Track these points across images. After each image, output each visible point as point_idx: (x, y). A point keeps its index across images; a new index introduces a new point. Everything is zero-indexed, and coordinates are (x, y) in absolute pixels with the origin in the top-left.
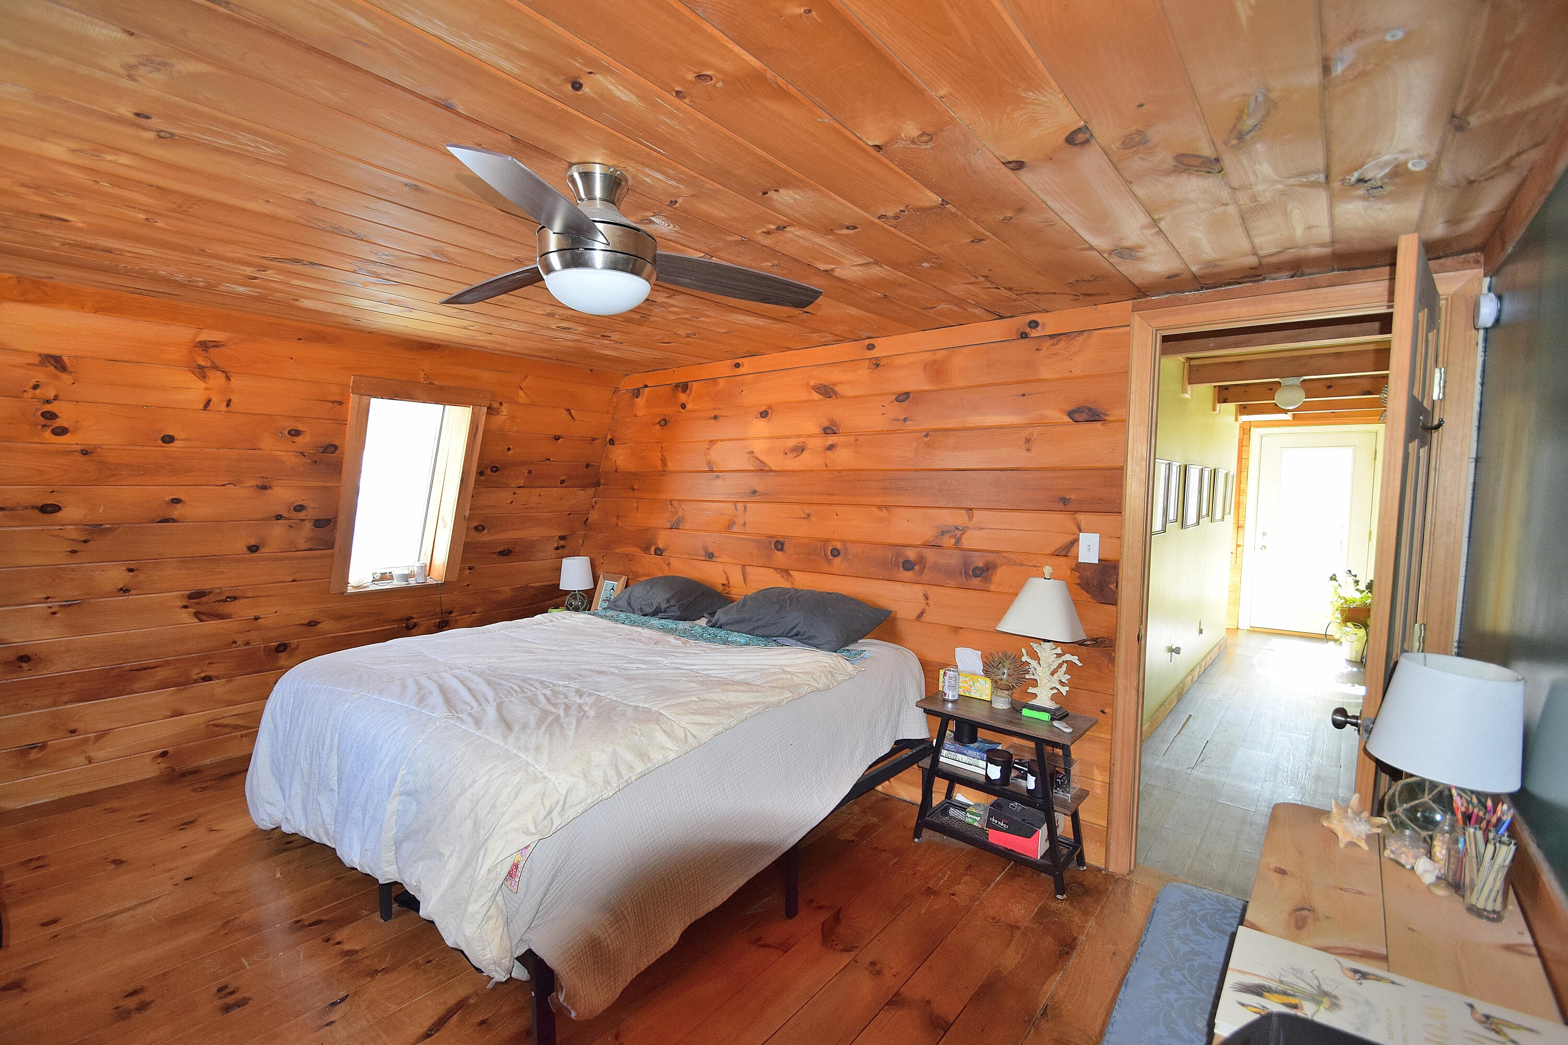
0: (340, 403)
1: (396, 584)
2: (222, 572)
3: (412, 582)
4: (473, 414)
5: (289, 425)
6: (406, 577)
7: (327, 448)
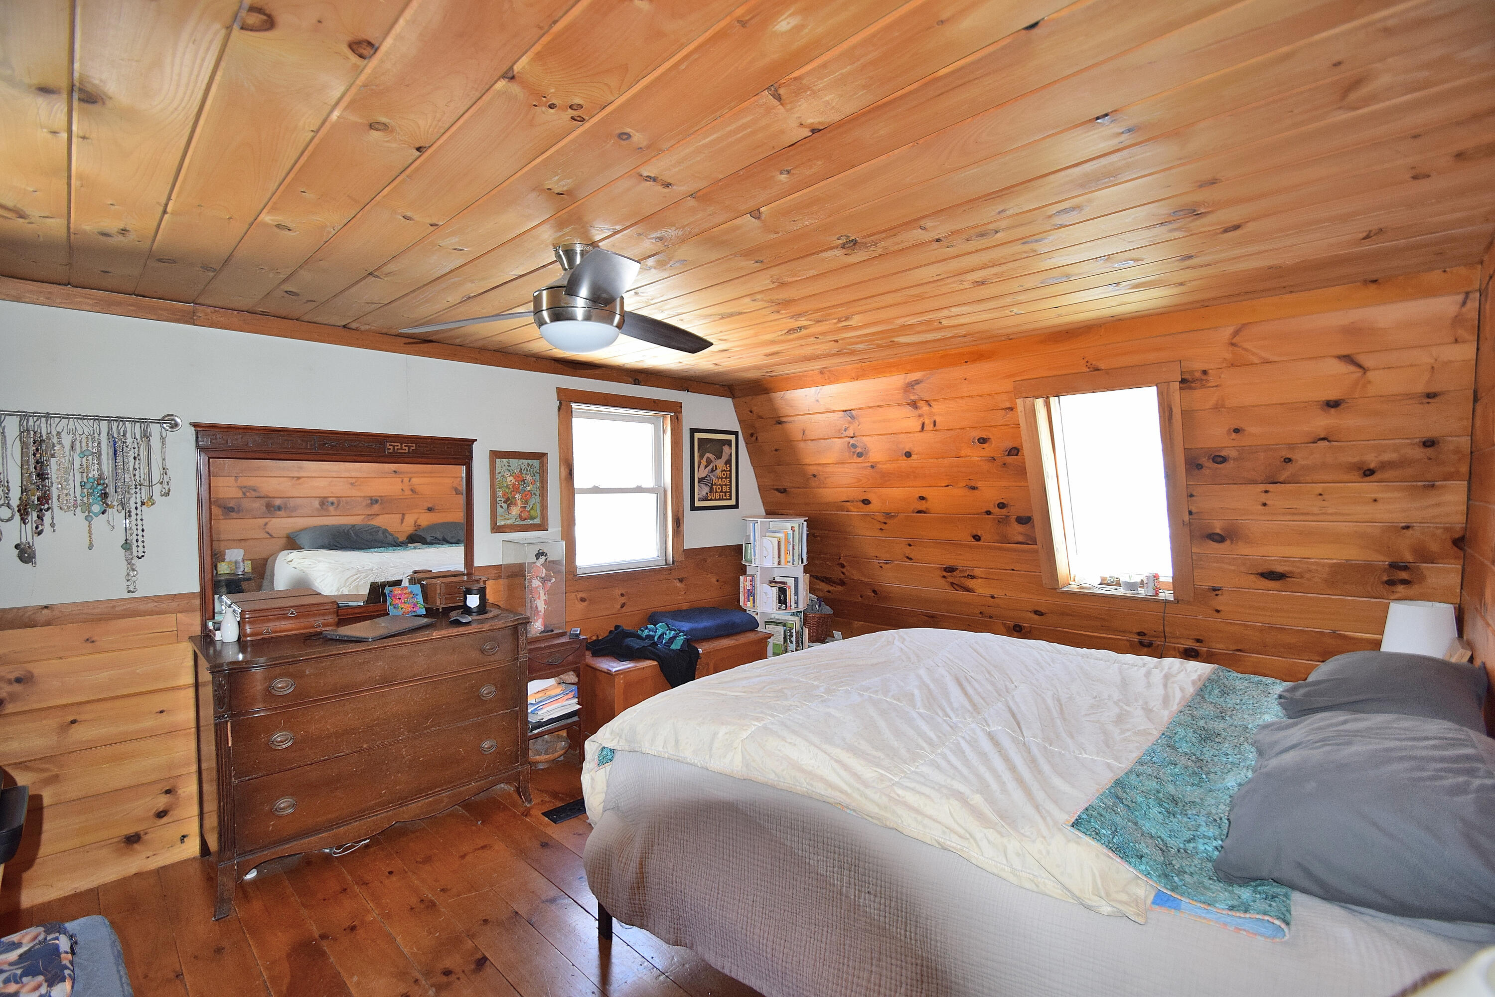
0: (1011, 409)
1: (1121, 591)
2: (961, 555)
3: (1142, 593)
4: (1160, 394)
5: (977, 434)
6: (1131, 586)
7: (1010, 451)
